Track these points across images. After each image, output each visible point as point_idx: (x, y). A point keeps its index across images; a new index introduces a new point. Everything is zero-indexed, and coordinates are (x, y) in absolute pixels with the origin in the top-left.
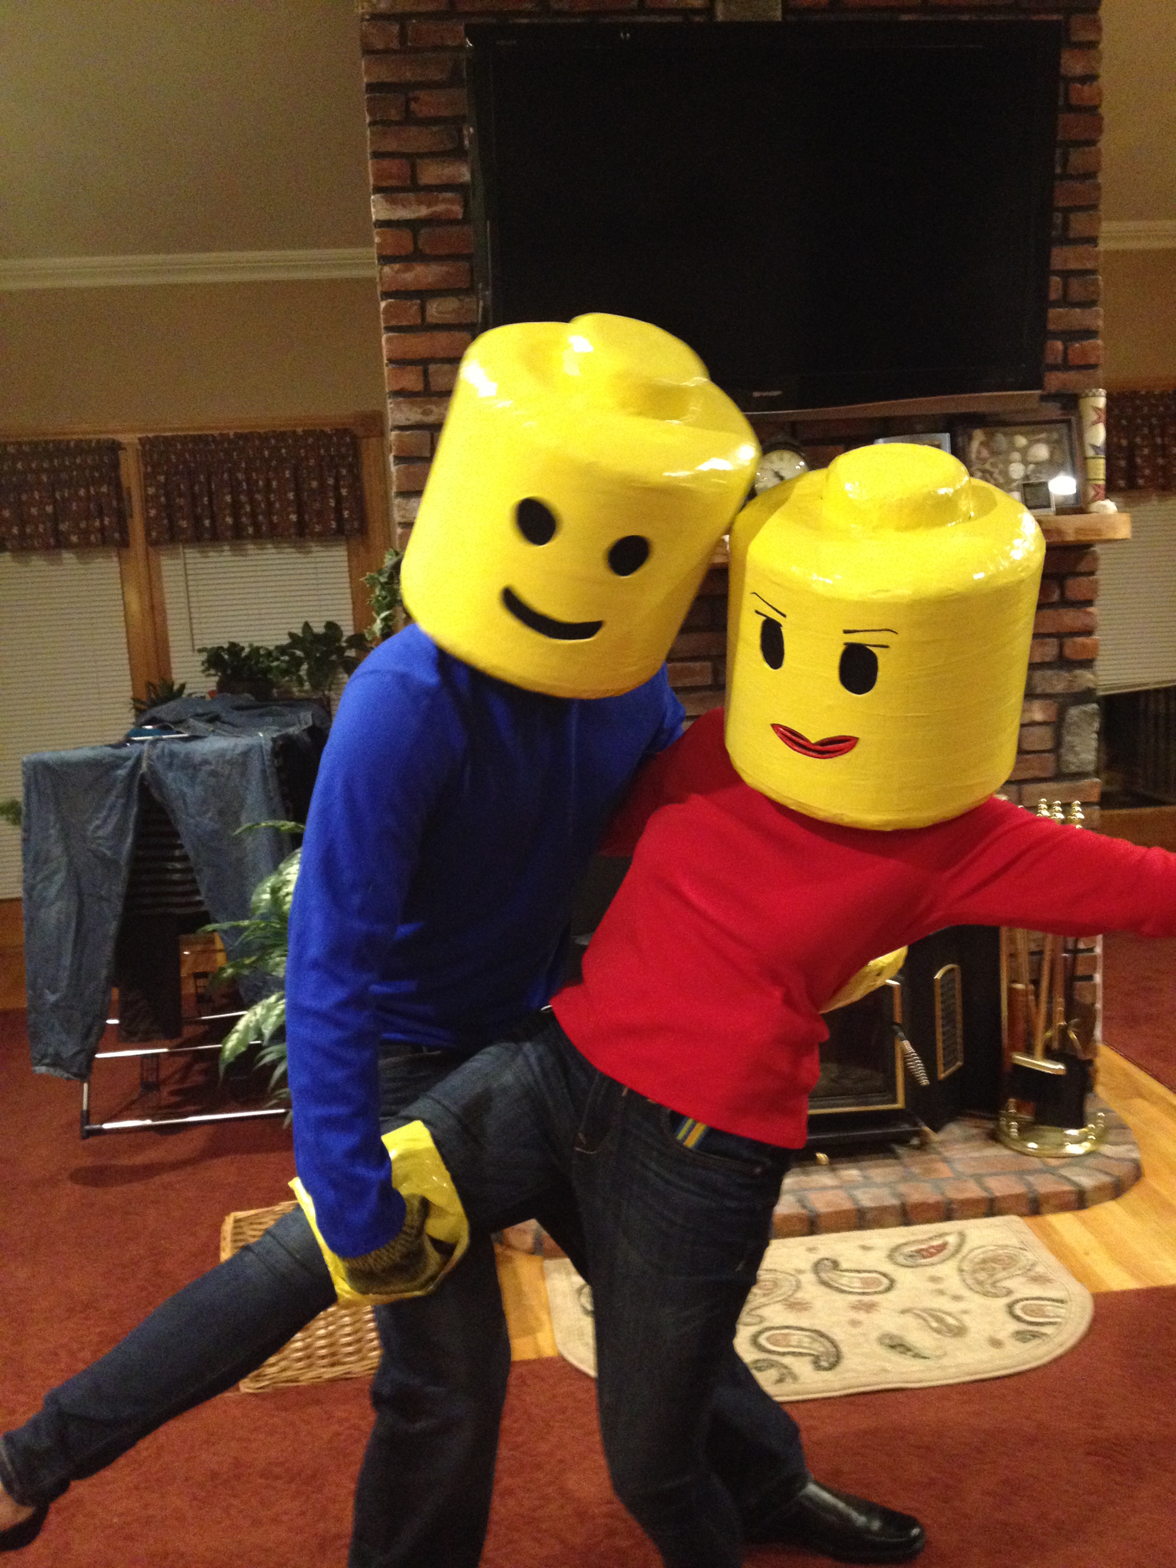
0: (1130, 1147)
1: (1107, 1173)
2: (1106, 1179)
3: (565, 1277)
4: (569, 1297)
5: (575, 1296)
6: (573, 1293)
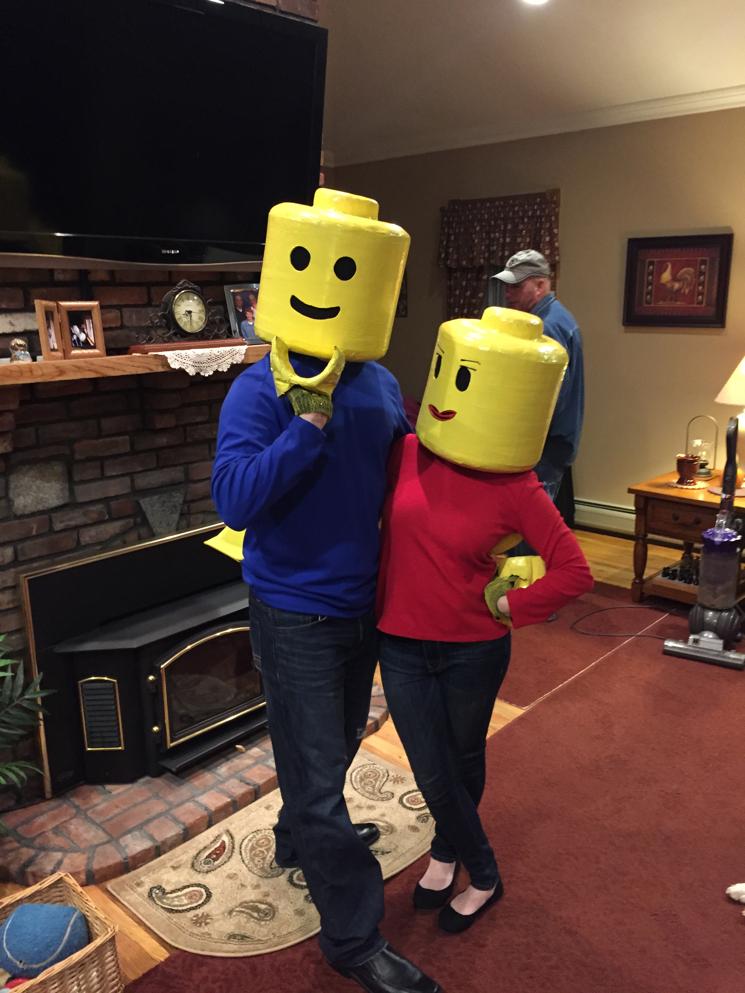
1: (382, 707)
3: (132, 892)
4: (148, 905)
5: (151, 902)
6: (148, 900)
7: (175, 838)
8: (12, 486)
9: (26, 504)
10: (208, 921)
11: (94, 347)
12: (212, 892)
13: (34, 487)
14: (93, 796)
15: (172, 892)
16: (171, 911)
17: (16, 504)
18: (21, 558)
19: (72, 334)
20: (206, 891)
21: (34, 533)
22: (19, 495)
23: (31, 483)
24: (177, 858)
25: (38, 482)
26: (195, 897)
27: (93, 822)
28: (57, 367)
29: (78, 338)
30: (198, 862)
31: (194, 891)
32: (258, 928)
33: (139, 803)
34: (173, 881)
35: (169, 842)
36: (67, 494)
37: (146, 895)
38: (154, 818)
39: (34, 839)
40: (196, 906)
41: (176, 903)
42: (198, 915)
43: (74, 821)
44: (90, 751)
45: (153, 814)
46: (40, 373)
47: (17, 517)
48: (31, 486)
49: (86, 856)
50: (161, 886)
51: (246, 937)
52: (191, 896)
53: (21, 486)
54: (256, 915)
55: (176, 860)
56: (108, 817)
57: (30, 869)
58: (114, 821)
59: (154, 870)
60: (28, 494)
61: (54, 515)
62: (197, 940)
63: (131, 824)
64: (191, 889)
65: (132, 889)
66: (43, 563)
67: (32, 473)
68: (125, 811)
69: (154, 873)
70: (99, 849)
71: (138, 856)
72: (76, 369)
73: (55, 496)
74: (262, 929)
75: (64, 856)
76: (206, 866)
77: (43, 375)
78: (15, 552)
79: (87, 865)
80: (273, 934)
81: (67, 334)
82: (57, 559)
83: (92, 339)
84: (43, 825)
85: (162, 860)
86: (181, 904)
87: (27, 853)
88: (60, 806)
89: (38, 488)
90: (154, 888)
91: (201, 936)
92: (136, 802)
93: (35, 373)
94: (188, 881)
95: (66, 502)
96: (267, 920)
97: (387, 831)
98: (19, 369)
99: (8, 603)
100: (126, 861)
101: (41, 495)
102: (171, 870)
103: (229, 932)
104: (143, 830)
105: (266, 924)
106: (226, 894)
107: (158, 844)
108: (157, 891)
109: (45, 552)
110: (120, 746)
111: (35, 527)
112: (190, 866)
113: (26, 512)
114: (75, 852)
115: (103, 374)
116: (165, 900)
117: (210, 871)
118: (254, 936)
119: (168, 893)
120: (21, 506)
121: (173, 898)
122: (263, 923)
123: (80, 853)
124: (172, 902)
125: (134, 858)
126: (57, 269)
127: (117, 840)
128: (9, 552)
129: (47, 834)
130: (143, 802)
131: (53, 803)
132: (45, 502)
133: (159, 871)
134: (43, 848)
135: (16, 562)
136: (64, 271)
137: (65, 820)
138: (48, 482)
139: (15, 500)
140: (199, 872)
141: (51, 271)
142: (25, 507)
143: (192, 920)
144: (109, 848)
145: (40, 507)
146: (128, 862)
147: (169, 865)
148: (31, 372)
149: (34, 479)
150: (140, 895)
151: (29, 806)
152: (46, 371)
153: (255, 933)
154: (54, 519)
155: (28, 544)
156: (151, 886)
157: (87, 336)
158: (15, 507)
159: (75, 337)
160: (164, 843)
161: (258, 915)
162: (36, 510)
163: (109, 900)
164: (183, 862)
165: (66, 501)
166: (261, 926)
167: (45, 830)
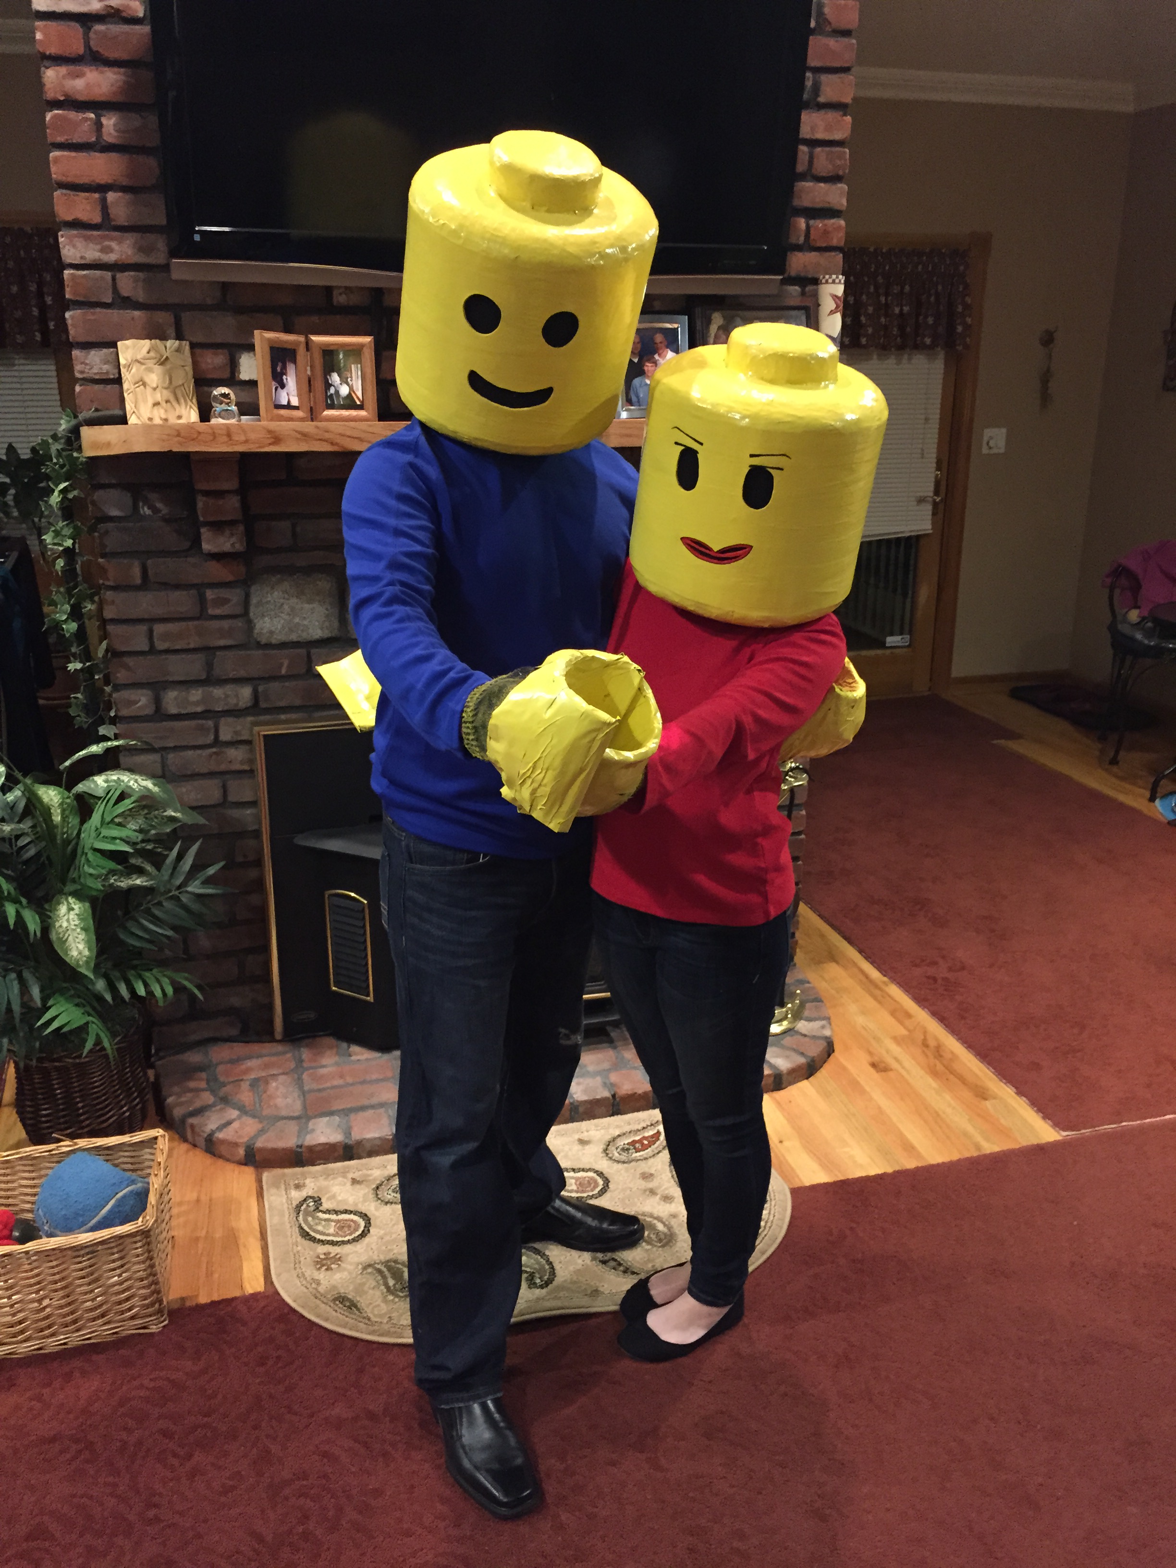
0: (824, 1022)
1: (802, 1054)
2: (802, 1060)
3: (284, 1193)
4: (287, 1216)
5: (294, 1215)
6: (292, 1211)
7: (378, 1142)
8: (254, 600)
9: (273, 629)
10: (333, 1266)
11: (361, 407)
12: (371, 1231)
13: (286, 607)
14: (328, 1053)
15: (328, 1212)
16: (305, 1235)
17: (258, 626)
18: (263, 705)
19: (328, 385)
20: (365, 1227)
21: (283, 671)
22: (263, 616)
23: (282, 601)
24: (367, 1170)
25: (294, 601)
26: (346, 1229)
27: (301, 1087)
28: (270, 432)
29: (337, 392)
30: (388, 1184)
31: (352, 1221)
32: (379, 1302)
33: (371, 1082)
34: (340, 1198)
35: (368, 1146)
36: (336, 624)
37: (295, 1203)
38: (372, 1107)
39: (224, 1085)
40: (337, 1242)
41: (320, 1228)
42: (329, 1253)
43: (282, 1078)
44: (335, 991)
45: (374, 1101)
46: (243, 438)
47: (259, 646)
48: (282, 604)
49: (260, 1126)
50: (320, 1199)
51: (356, 1307)
52: (342, 1226)
53: (268, 602)
54: (391, 1282)
55: (365, 1172)
56: (321, 1087)
57: (191, 1121)
58: (324, 1094)
59: (329, 1175)
60: (276, 616)
61: (314, 651)
62: (299, 1284)
63: (337, 1105)
64: (352, 1217)
65: (286, 1190)
66: (294, 716)
67: (286, 585)
68: (348, 1085)
69: (326, 1179)
70: (280, 1124)
71: (317, 1149)
72: (299, 436)
73: (317, 623)
74: (383, 1306)
75: (239, 1117)
76: (393, 1194)
77: (246, 441)
78: (256, 695)
79: (252, 1138)
80: (390, 1317)
81: (319, 385)
82: (317, 714)
83: (359, 394)
84: (248, 1070)
85: (348, 1167)
86: (325, 1231)
87: (207, 1098)
88: (284, 1053)
89: (292, 609)
90: (311, 1197)
91: (308, 1282)
92: (368, 1078)
93: (236, 438)
94: (356, 1205)
95: (333, 635)
96: (397, 1296)
97: (660, 1240)
98: (210, 431)
99: (242, 763)
100: (299, 1150)
101: (297, 620)
102: (349, 1183)
103: (342, 1291)
104: (347, 1118)
105: (393, 1300)
106: (384, 1240)
107: (350, 1142)
108: (312, 1204)
109: (298, 702)
110: (368, 995)
111: (286, 663)
112: (374, 1186)
113: (274, 641)
114: (254, 1117)
115: (342, 447)
116: (310, 1219)
117: (392, 1203)
118: (366, 1309)
119: (321, 1211)
120: (265, 631)
121: (321, 1220)
122: (391, 1297)
123: (257, 1120)
124: (317, 1224)
125: (311, 1149)
126: (339, 287)
127: (309, 1118)
128: (246, 693)
129: (242, 1083)
130: (378, 1081)
131: (279, 1048)
132: (302, 631)
133: (334, 1178)
134: (225, 1100)
135: (255, 708)
136: (348, 290)
137: (275, 1072)
138: (308, 603)
139: (256, 621)
140: (379, 1199)
141: (329, 290)
142: (271, 633)
143: (318, 1257)
144: (292, 1127)
145: (294, 637)
146: (301, 1152)
147: (350, 1175)
148: (229, 435)
149: (286, 596)
150: (289, 1200)
151: (254, 1042)
152: (252, 436)
153: (371, 1307)
154: (313, 657)
155: (275, 685)
156: (310, 1194)
157: (351, 388)
158: (256, 631)
159: (332, 390)
160: (359, 1143)
161: (394, 1285)
162: (287, 641)
163: (255, 1193)
164: (371, 1178)
165: (335, 633)
166: (385, 1300)
167: (245, 1078)
